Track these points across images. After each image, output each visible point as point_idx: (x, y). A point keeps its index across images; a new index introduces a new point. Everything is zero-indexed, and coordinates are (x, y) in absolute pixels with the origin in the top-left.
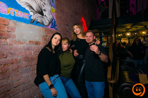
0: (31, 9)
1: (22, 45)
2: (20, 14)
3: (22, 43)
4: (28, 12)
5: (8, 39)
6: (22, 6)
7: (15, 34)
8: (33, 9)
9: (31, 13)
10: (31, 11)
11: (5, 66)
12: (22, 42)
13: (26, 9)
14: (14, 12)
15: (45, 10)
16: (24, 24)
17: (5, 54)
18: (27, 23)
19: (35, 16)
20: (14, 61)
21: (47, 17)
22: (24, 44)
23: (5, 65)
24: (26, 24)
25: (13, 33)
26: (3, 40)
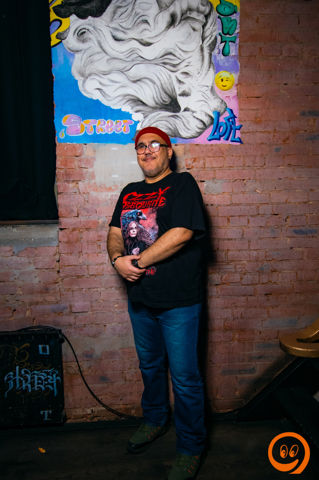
0: (138, 105)
1: (110, 194)
2: (107, 127)
3: (110, 189)
4: (128, 116)
5: (80, 183)
6: (113, 107)
7: (93, 173)
8: (144, 104)
9: (137, 117)
10: (137, 112)
11: (75, 232)
12: (108, 186)
13: (123, 110)
14: (95, 127)
15: (184, 94)
16: (114, 148)
17: (75, 209)
18: (125, 143)
19: (147, 120)
20: (90, 224)
21: (193, 112)
22: (113, 190)
23: (74, 230)
24: (121, 145)
25: (90, 170)
26: (71, 185)
